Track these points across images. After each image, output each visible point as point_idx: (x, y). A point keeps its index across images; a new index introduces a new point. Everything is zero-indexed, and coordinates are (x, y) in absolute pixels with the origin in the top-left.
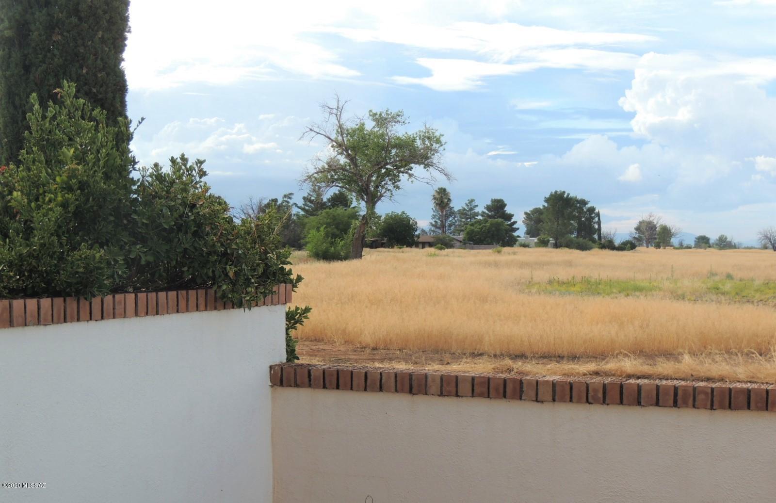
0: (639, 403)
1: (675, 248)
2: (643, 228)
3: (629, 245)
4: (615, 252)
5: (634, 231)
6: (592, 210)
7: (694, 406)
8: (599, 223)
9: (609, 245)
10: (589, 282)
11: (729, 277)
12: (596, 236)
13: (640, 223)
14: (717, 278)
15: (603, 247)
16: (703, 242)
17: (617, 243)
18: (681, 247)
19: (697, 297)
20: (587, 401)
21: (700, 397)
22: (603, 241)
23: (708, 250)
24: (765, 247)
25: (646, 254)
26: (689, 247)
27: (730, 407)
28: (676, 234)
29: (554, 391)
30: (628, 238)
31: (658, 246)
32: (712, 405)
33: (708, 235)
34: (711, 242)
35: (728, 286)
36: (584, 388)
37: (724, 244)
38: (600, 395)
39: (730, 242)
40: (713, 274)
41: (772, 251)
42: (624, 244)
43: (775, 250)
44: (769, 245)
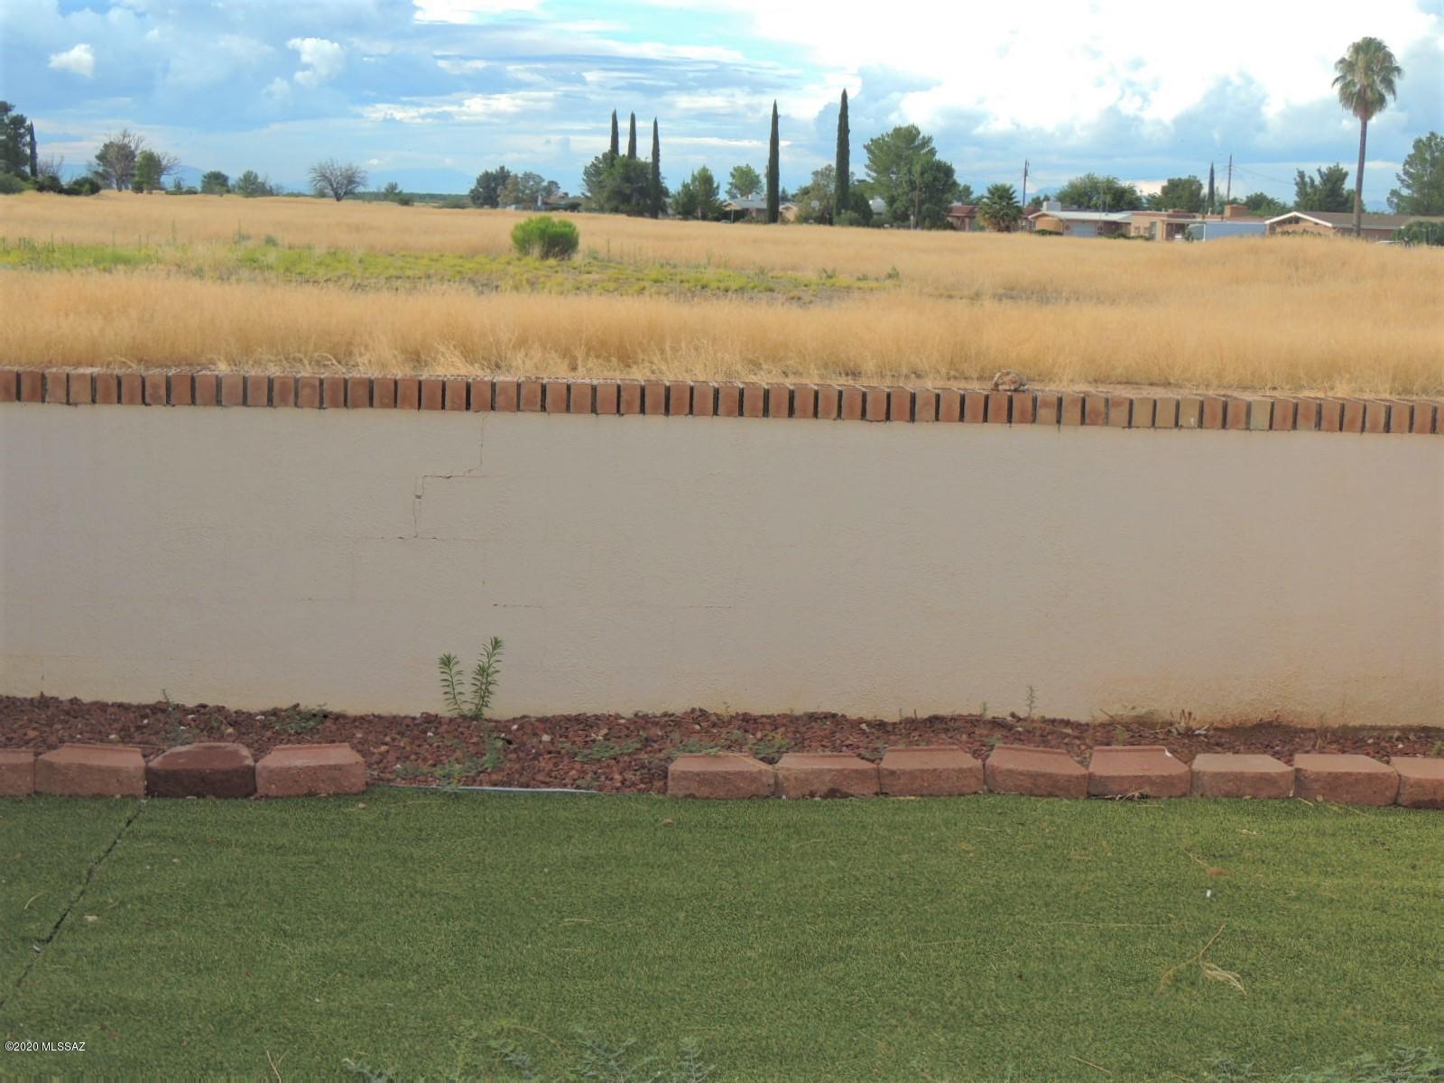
0: (219, 403)
1: (167, 193)
2: (112, 155)
3: (87, 186)
4: (64, 198)
5: (95, 161)
6: (19, 121)
7: (296, 405)
8: (33, 145)
9: (51, 185)
10: (33, 248)
11: (270, 241)
12: (28, 169)
13: (106, 146)
14: (250, 244)
15: (41, 188)
16: (216, 183)
17: (65, 180)
18: (178, 190)
19: (225, 274)
20: (144, 402)
21: (305, 393)
22: (40, 178)
23: (227, 196)
24: (322, 195)
25: (119, 203)
26: (191, 192)
27: (345, 405)
28: (170, 168)
29: (94, 389)
30: (84, 173)
31: (138, 189)
32: (321, 403)
33: (225, 172)
34: (231, 182)
35: (272, 256)
36: (138, 383)
37: (253, 187)
38: (163, 392)
39: (262, 185)
40: (242, 237)
41: (333, 201)
42: (77, 183)
43: (339, 198)
44: (329, 191)
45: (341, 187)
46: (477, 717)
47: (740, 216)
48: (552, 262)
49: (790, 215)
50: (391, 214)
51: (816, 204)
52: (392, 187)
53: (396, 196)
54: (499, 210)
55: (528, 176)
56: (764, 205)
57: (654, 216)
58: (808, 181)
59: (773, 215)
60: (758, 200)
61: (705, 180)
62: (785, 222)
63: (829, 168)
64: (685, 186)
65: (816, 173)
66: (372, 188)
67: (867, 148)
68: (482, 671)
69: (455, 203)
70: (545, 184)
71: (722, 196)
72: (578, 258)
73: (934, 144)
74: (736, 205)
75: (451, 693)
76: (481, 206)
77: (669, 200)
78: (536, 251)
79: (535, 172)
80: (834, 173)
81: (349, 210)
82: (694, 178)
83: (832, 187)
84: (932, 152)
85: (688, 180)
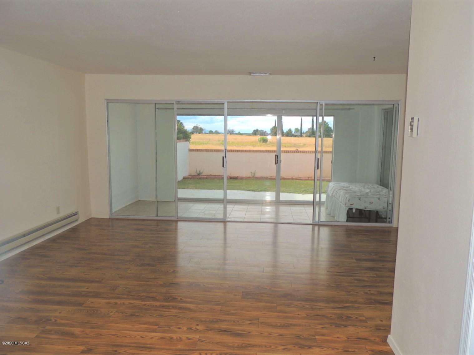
1: (203, 134)
2: (195, 128)
3: (191, 133)
5: (192, 129)
16: (211, 132)
18: (205, 133)
23: (213, 134)
25: (197, 136)
26: (207, 134)
28: (204, 130)
30: (191, 131)
31: (199, 133)
33: (212, 130)
34: (213, 132)
37: (217, 133)
41: (229, 135)
44: (229, 133)
45: (231, 133)
46: (254, 177)
47: (295, 136)
48: (264, 143)
49: (304, 136)
50: (239, 137)
51: (308, 134)
52: (239, 132)
53: (239, 134)
54: (256, 136)
55: (261, 130)
56: (300, 134)
59: (301, 136)
60: (299, 134)
61: (290, 130)
62: (303, 137)
63: (310, 128)
64: (287, 131)
65: (308, 129)
66: (236, 133)
68: (254, 173)
69: (249, 135)
70: (264, 131)
71: (293, 133)
72: (268, 143)
73: (329, 124)
74: (295, 135)
75: (252, 175)
76: (254, 135)
77: (284, 134)
78: (262, 142)
79: (262, 130)
81: (233, 136)
82: (288, 130)
83: (311, 131)
84: (328, 125)
85: (287, 130)
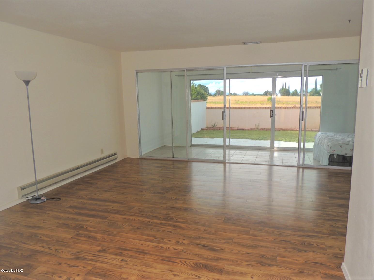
2: (217, 91)
3: (215, 95)
4: (212, 97)
5: (215, 92)
8: (208, 91)
9: (211, 95)
11: (239, 101)
12: (208, 93)
23: (232, 96)
24: (244, 95)
25: (219, 97)
30: (214, 94)
31: (221, 95)
34: (232, 94)
39: (236, 94)
41: (245, 96)
42: (214, 95)
43: (246, 95)
44: (245, 95)
45: (246, 94)
49: (308, 95)
50: (253, 97)
51: (312, 93)
53: (253, 95)
54: (267, 96)
57: (289, 96)
58: (311, 90)
61: (296, 91)
63: (314, 88)
64: (293, 92)
66: (250, 94)
67: (320, 85)
69: (261, 95)
71: (298, 93)
74: (300, 94)
76: (265, 96)
77: (291, 94)
78: (270, 101)
80: (314, 89)
81: (247, 97)
82: (294, 91)
83: (314, 91)
85: (293, 91)
